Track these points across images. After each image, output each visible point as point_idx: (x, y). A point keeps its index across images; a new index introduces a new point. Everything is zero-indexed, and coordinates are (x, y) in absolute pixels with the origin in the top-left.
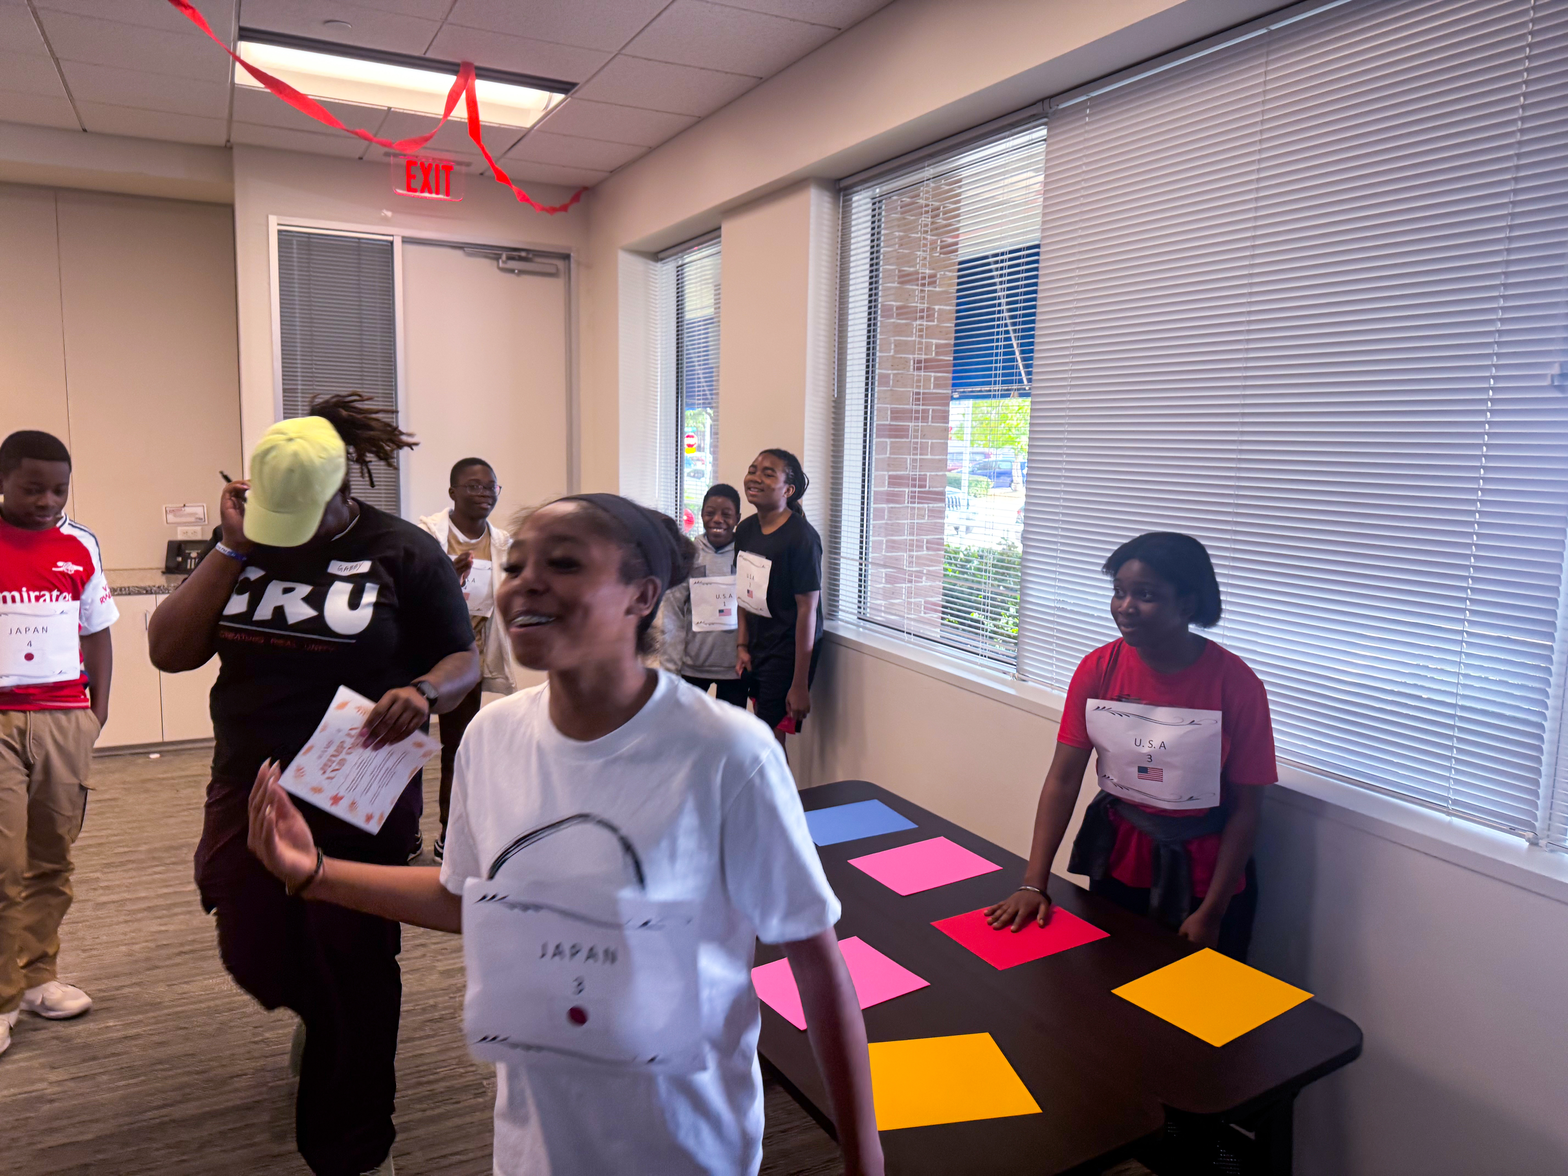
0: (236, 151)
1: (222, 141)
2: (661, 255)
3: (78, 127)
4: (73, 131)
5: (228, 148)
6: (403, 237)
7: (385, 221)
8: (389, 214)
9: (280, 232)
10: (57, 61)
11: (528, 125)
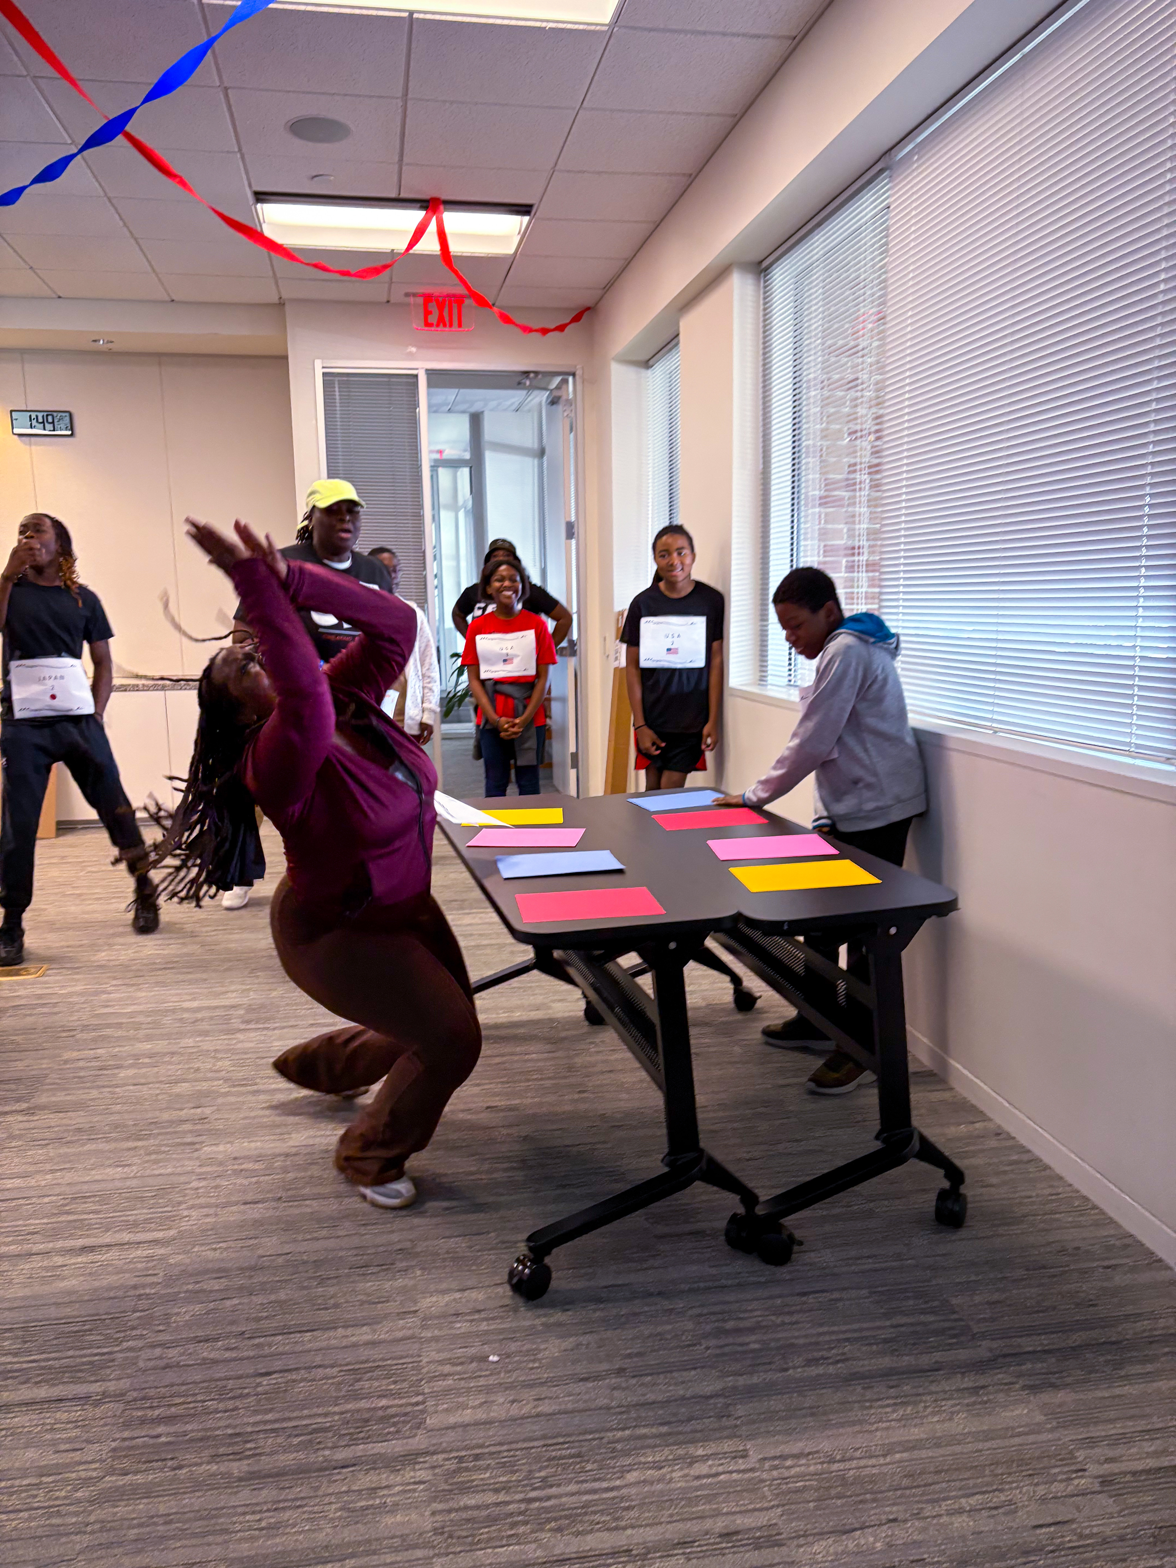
0: (288, 308)
1: (275, 300)
2: (651, 363)
3: (167, 298)
4: (163, 302)
5: (281, 304)
6: (427, 370)
7: (411, 357)
8: (414, 350)
9: (324, 374)
10: (136, 239)
11: (511, 251)
